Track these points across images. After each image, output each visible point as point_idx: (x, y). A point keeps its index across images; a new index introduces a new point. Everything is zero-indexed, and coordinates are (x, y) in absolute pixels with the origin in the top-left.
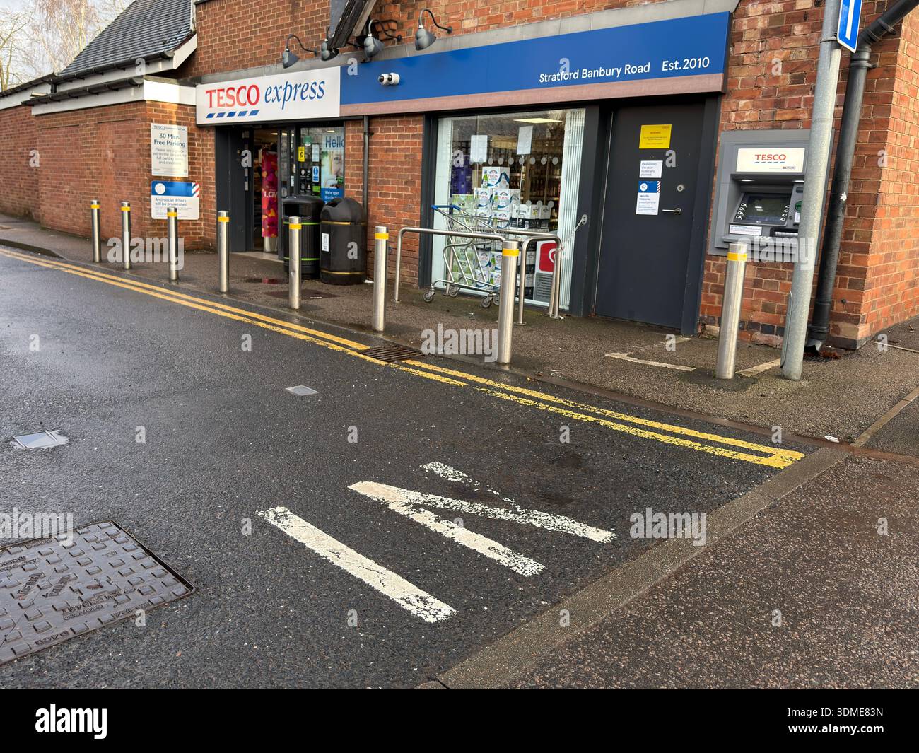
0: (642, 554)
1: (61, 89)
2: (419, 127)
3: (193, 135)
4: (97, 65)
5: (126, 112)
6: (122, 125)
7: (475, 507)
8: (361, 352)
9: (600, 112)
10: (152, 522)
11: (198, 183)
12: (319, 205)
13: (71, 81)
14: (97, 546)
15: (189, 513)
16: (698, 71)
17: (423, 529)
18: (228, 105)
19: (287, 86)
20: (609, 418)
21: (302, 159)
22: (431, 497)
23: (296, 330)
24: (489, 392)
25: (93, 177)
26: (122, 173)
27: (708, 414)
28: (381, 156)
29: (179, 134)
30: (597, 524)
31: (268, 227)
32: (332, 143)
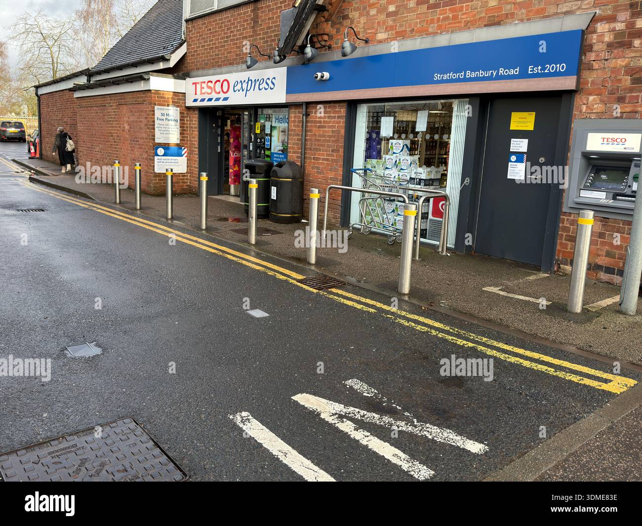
0: (507, 465)
1: (94, 80)
2: (343, 111)
3: (184, 113)
4: (118, 64)
5: (138, 97)
6: (135, 106)
7: (383, 419)
8: (299, 281)
9: (480, 102)
10: (158, 420)
11: (187, 147)
12: (270, 165)
13: (100, 74)
14: (123, 438)
15: (183, 414)
16: (557, 74)
17: (345, 436)
18: (208, 93)
19: (249, 80)
20: (484, 345)
21: (258, 131)
22: (351, 409)
23: (252, 262)
24: (393, 317)
25: (115, 142)
26: (134, 140)
27: (561, 343)
28: (314, 130)
29: (173, 112)
30: (474, 437)
31: (233, 177)
32: (279, 120)
